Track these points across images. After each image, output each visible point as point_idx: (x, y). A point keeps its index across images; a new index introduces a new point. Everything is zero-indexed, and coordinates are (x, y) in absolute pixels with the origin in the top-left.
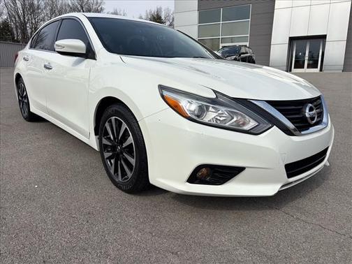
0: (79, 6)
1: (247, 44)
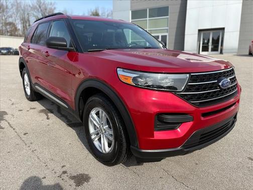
1: (168, 34)
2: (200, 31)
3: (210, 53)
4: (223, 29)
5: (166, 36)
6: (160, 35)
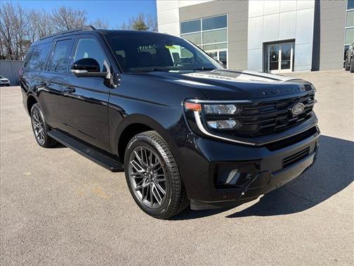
0: (62, 18)
1: (227, 50)
2: (265, 45)
3: (280, 71)
4: (293, 41)
5: (225, 52)
6: (218, 51)
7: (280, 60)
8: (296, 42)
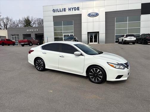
1: (73, 34)
2: (88, 33)
3: (93, 43)
4: (99, 32)
6: (69, 34)
7: (93, 39)
8: (100, 33)
